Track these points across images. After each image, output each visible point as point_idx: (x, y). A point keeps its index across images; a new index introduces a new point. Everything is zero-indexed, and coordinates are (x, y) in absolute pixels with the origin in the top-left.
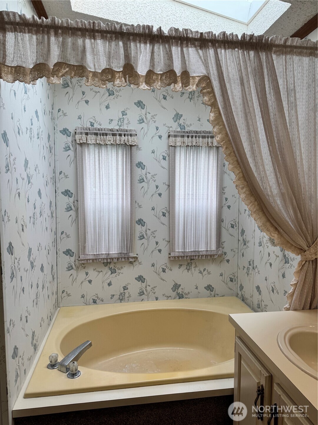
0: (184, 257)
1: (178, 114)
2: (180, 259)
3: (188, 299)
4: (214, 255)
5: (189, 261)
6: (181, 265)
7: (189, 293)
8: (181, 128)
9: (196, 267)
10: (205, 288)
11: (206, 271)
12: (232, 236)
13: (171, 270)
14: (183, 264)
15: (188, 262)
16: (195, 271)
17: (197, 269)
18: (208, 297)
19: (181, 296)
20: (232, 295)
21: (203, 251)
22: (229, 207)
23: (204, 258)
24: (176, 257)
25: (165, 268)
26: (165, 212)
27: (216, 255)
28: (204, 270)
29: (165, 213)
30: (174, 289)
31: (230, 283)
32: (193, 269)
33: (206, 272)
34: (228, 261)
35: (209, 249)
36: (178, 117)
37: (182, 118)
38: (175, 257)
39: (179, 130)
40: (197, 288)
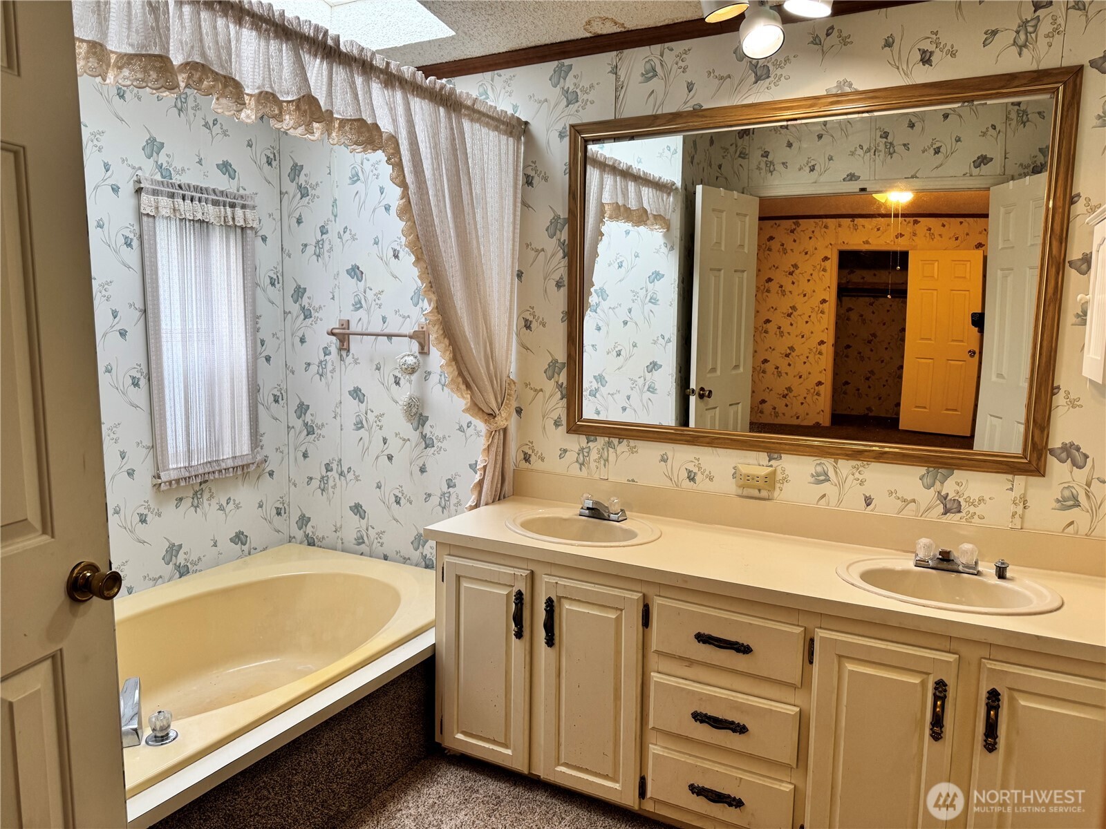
0: (189, 478)
1: (155, 140)
2: (182, 484)
3: (198, 573)
4: (248, 465)
5: (197, 488)
6: (181, 499)
7: (199, 559)
8: (162, 174)
9: (212, 496)
10: (231, 540)
11: (232, 502)
12: (276, 419)
13: (159, 515)
14: (184, 495)
15: (195, 489)
16: (209, 507)
17: (214, 502)
18: (237, 559)
19: (183, 571)
20: (281, 543)
21: (227, 459)
22: (268, 359)
23: (231, 475)
24: (173, 482)
25: (145, 512)
26: (138, 375)
27: (253, 464)
28: (229, 500)
29: (139, 379)
30: (167, 558)
31: (276, 519)
32: (206, 503)
33: (231, 505)
34: (271, 474)
35: (238, 454)
36: (153, 147)
37: (163, 152)
38: (170, 482)
39: (158, 177)
40: (215, 545)
